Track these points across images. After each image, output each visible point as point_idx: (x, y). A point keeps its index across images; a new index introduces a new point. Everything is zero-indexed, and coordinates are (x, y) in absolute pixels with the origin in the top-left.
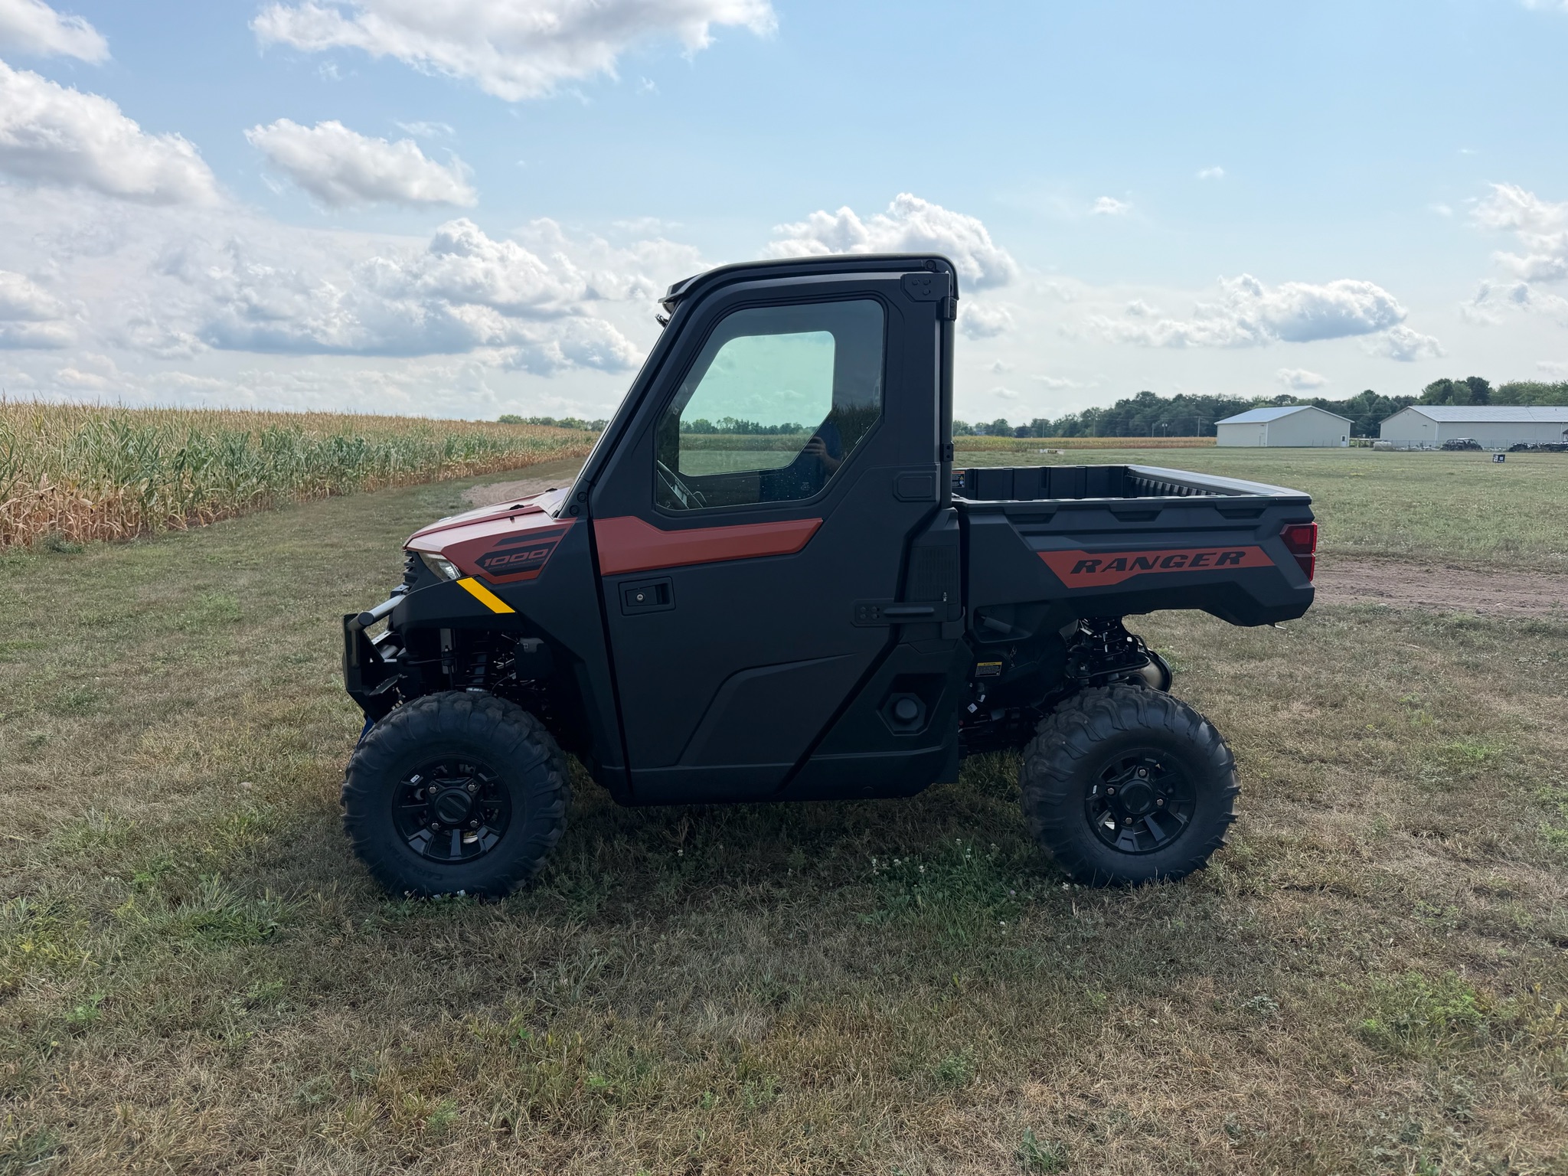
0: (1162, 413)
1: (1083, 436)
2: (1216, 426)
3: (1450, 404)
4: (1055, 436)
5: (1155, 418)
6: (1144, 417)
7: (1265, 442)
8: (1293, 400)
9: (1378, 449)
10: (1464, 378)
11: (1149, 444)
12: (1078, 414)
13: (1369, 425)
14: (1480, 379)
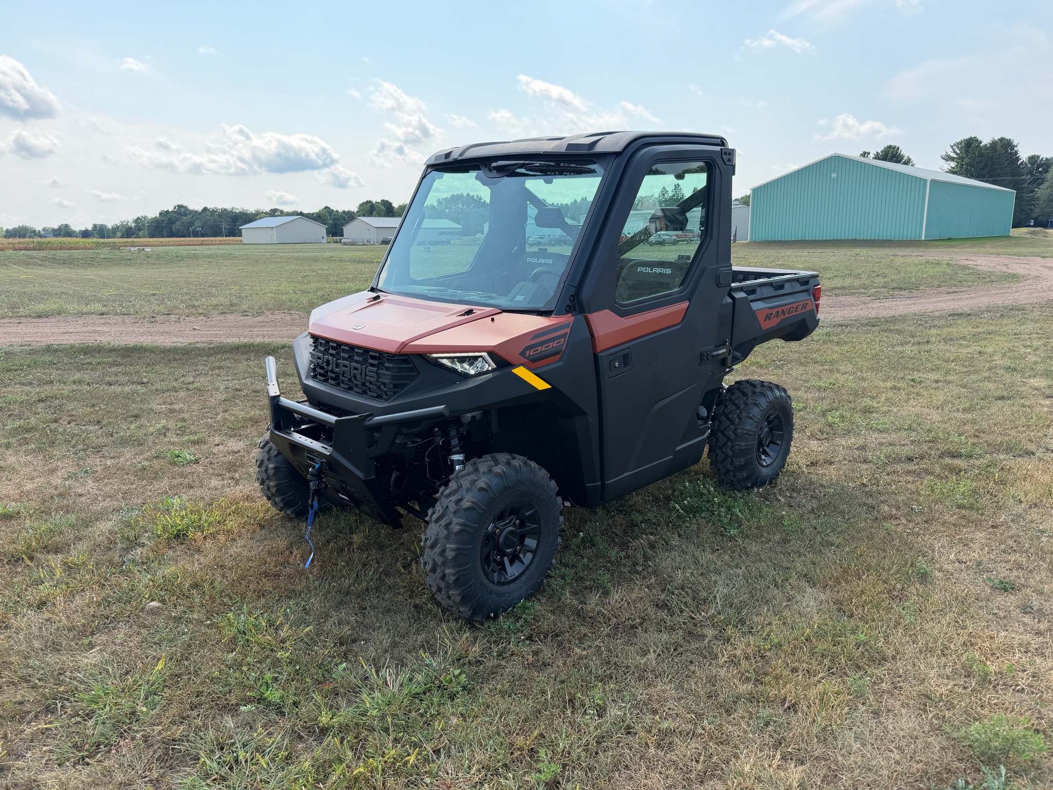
0: (195, 220)
1: (138, 237)
2: (241, 230)
3: (375, 216)
4: (114, 238)
5: (191, 224)
6: (183, 223)
7: (275, 240)
8: (282, 212)
9: (345, 244)
10: (379, 201)
11: (195, 243)
12: (130, 220)
13: (332, 228)
14: (387, 201)
